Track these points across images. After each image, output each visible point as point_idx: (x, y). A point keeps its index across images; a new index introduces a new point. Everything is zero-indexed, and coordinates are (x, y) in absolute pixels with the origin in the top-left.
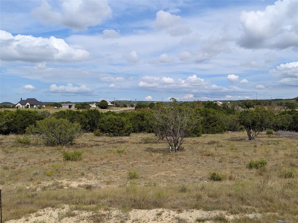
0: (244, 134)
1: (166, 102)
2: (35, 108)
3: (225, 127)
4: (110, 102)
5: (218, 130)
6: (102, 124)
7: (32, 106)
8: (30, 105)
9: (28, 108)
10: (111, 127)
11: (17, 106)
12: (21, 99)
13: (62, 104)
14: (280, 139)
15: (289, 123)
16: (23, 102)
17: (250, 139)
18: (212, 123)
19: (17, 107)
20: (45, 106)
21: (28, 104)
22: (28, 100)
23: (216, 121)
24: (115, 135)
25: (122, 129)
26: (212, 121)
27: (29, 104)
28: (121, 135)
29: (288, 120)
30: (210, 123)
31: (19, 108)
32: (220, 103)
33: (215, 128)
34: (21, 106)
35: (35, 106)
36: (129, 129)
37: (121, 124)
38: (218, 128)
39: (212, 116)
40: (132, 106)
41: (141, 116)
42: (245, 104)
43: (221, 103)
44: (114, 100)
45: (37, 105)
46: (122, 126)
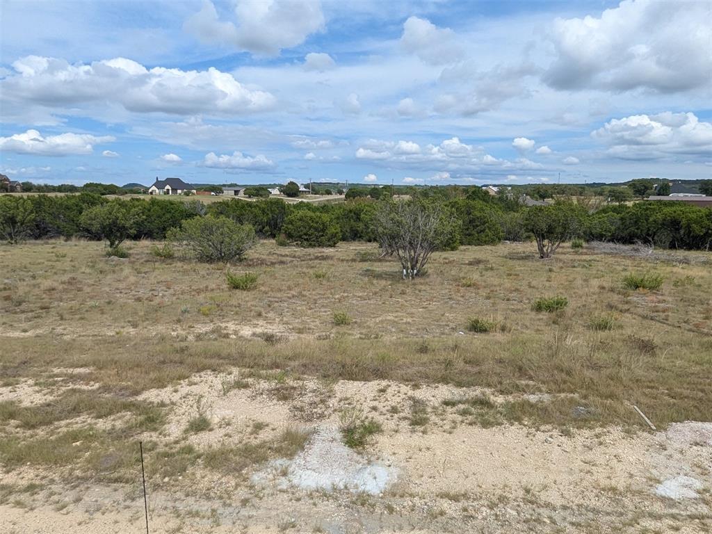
0: (532, 247)
1: (400, 186)
2: (180, 194)
3: (501, 234)
4: (302, 184)
5: (487, 239)
6: (290, 226)
7: (174, 190)
8: (172, 189)
9: (168, 193)
10: (305, 231)
11: (150, 191)
12: (157, 178)
13: (223, 188)
14: (594, 257)
15: (613, 228)
16: (160, 185)
17: (542, 257)
18: (477, 226)
19: (151, 193)
20: (195, 191)
21: (168, 187)
22: (169, 181)
23: (485, 223)
24: (311, 246)
25: (323, 236)
26: (479, 223)
27: (170, 188)
28: (321, 245)
29: (612, 224)
30: (475, 227)
31: (154, 193)
32: (493, 188)
33: (483, 235)
34: (157, 191)
35: (179, 191)
36: (334, 235)
37: (321, 226)
38: (488, 235)
39: (478, 214)
40: (340, 193)
41: (355, 213)
42: (538, 192)
43: (495, 189)
44: (309, 182)
45: (182, 189)
46: (323, 230)
